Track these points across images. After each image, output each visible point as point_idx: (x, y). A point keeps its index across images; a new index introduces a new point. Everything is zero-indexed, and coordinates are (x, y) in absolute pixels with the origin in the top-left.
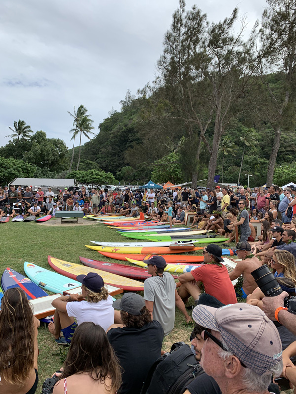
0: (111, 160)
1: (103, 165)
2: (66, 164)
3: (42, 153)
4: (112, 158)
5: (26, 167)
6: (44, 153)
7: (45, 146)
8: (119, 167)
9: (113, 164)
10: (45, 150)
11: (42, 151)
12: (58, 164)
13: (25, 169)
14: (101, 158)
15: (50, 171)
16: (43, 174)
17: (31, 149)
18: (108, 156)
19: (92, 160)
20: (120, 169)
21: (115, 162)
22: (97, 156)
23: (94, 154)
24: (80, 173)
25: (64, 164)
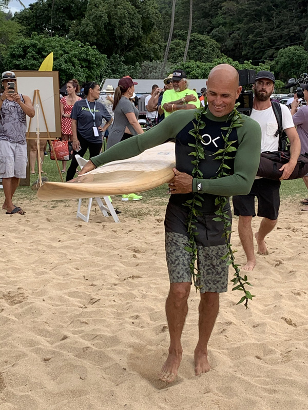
0: (250, 31)
1: (229, 43)
2: (157, 47)
3: (109, 24)
4: (252, 24)
5: (87, 55)
6: (113, 22)
7: (115, 6)
8: (270, 47)
9: (255, 42)
10: (116, 14)
11: (109, 17)
12: (139, 45)
13: (85, 60)
14: (224, 24)
15: (126, 62)
16: (112, 70)
17: (87, 14)
18: (240, 21)
19: (201, 33)
20: (270, 52)
21: (259, 34)
22: (214, 22)
23: (206, 15)
24: (198, 67)
25: (152, 46)
